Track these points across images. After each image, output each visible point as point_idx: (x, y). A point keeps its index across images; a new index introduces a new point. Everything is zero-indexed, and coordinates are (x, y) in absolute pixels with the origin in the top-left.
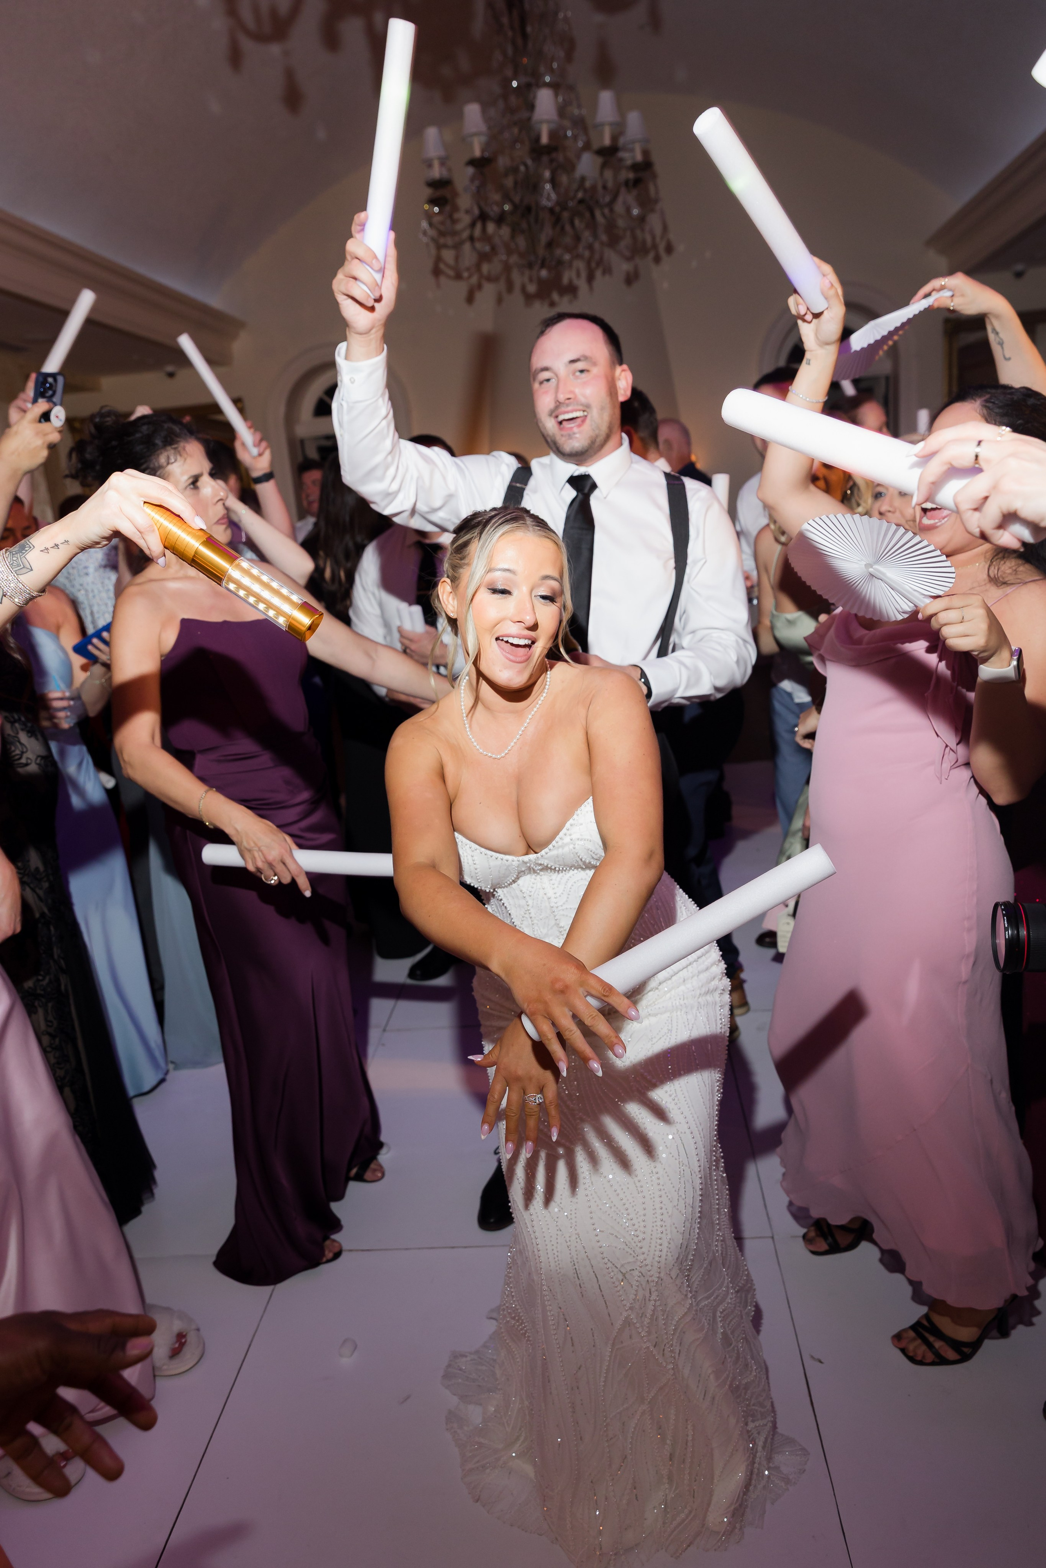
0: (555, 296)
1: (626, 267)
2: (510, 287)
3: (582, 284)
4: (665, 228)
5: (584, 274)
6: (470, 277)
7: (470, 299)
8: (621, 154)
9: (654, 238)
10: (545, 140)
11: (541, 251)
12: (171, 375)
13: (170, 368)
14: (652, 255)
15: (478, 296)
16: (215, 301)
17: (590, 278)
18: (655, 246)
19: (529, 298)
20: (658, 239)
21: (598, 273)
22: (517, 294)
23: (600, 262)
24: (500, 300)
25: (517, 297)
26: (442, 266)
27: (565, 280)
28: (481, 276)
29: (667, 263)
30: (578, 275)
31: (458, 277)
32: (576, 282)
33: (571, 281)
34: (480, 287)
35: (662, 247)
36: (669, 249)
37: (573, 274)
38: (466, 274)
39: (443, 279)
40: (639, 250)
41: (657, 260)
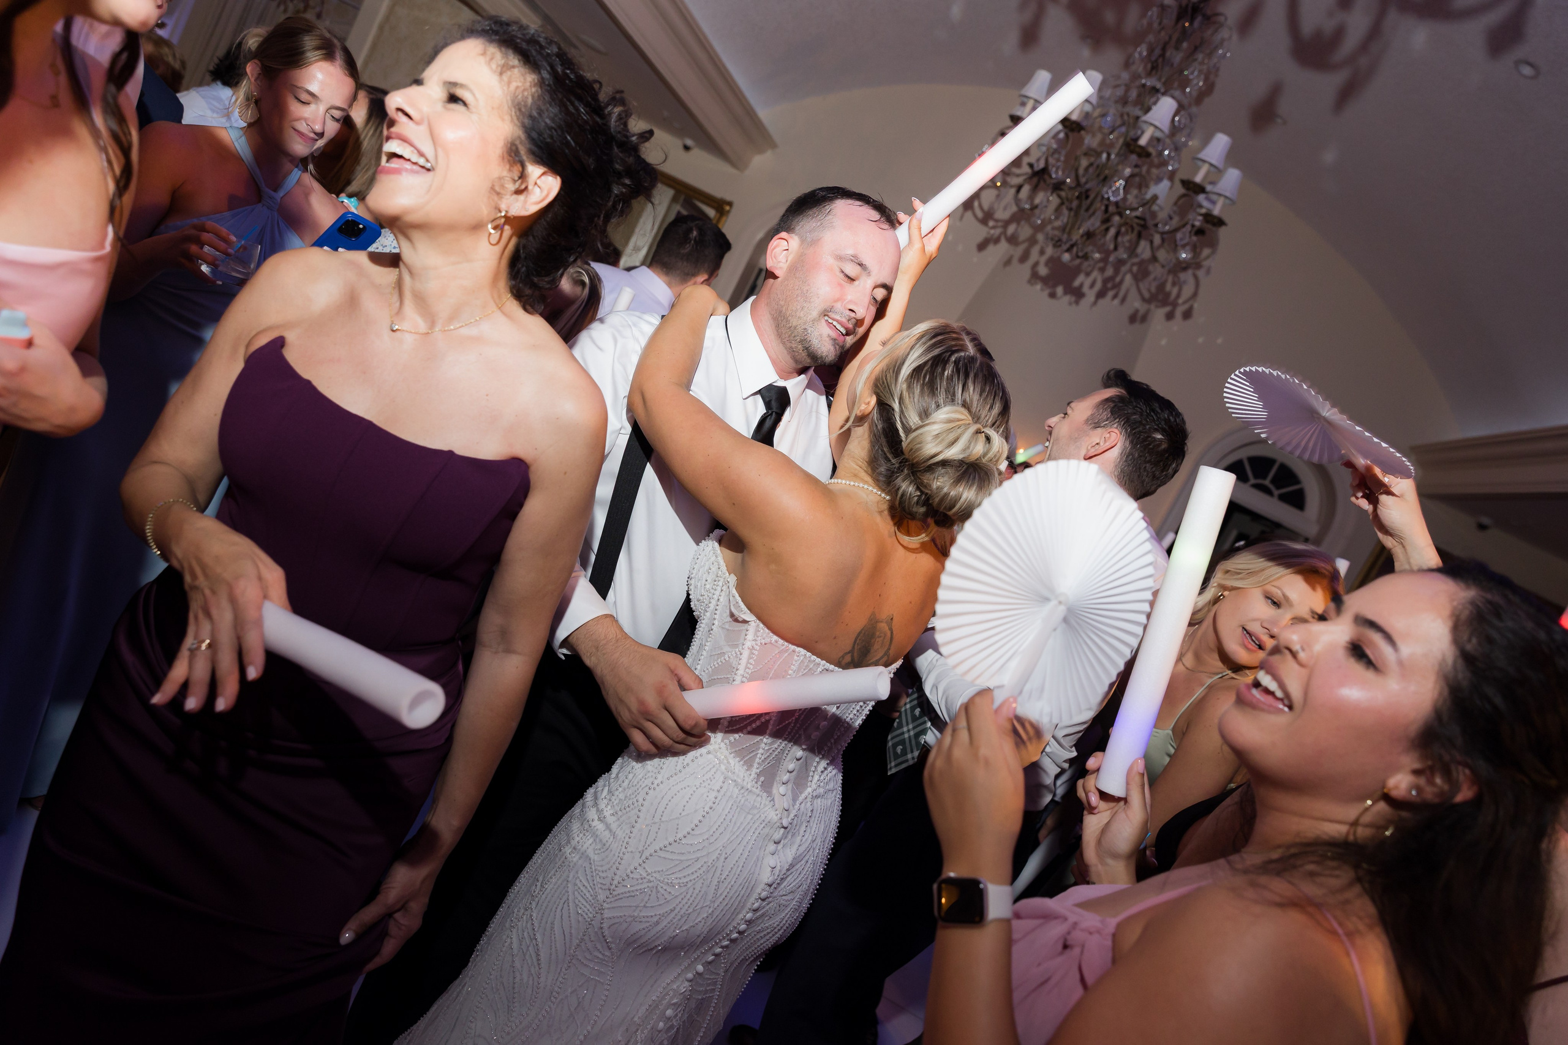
0: (1060, 290)
1: (1136, 304)
2: (1024, 258)
3: (1090, 295)
4: (1195, 295)
5: (1098, 286)
6: (994, 227)
7: (982, 247)
8: (1201, 198)
9: (1178, 296)
10: (1143, 141)
11: (1076, 236)
12: (687, 148)
13: (689, 142)
14: (1168, 309)
15: (991, 248)
16: (764, 114)
17: (1101, 295)
18: (1175, 305)
19: (1035, 276)
20: (1180, 301)
21: (1111, 294)
22: (1027, 266)
23: (1117, 286)
24: (1008, 262)
25: (1026, 269)
26: (976, 204)
27: (1077, 283)
28: (1004, 233)
29: (1177, 324)
30: (1092, 286)
31: (984, 221)
32: (1085, 289)
33: (1081, 285)
34: (997, 241)
35: (1179, 312)
36: (1187, 315)
37: (1088, 282)
38: (991, 223)
39: (969, 214)
40: (1160, 297)
41: (1170, 316)
